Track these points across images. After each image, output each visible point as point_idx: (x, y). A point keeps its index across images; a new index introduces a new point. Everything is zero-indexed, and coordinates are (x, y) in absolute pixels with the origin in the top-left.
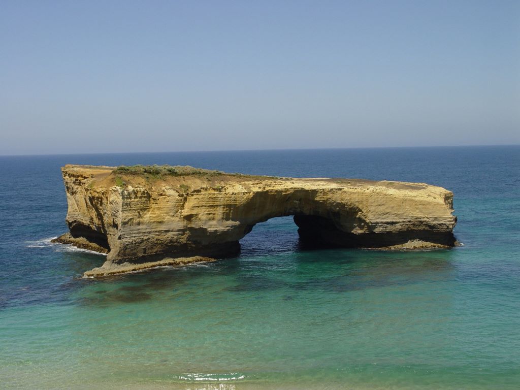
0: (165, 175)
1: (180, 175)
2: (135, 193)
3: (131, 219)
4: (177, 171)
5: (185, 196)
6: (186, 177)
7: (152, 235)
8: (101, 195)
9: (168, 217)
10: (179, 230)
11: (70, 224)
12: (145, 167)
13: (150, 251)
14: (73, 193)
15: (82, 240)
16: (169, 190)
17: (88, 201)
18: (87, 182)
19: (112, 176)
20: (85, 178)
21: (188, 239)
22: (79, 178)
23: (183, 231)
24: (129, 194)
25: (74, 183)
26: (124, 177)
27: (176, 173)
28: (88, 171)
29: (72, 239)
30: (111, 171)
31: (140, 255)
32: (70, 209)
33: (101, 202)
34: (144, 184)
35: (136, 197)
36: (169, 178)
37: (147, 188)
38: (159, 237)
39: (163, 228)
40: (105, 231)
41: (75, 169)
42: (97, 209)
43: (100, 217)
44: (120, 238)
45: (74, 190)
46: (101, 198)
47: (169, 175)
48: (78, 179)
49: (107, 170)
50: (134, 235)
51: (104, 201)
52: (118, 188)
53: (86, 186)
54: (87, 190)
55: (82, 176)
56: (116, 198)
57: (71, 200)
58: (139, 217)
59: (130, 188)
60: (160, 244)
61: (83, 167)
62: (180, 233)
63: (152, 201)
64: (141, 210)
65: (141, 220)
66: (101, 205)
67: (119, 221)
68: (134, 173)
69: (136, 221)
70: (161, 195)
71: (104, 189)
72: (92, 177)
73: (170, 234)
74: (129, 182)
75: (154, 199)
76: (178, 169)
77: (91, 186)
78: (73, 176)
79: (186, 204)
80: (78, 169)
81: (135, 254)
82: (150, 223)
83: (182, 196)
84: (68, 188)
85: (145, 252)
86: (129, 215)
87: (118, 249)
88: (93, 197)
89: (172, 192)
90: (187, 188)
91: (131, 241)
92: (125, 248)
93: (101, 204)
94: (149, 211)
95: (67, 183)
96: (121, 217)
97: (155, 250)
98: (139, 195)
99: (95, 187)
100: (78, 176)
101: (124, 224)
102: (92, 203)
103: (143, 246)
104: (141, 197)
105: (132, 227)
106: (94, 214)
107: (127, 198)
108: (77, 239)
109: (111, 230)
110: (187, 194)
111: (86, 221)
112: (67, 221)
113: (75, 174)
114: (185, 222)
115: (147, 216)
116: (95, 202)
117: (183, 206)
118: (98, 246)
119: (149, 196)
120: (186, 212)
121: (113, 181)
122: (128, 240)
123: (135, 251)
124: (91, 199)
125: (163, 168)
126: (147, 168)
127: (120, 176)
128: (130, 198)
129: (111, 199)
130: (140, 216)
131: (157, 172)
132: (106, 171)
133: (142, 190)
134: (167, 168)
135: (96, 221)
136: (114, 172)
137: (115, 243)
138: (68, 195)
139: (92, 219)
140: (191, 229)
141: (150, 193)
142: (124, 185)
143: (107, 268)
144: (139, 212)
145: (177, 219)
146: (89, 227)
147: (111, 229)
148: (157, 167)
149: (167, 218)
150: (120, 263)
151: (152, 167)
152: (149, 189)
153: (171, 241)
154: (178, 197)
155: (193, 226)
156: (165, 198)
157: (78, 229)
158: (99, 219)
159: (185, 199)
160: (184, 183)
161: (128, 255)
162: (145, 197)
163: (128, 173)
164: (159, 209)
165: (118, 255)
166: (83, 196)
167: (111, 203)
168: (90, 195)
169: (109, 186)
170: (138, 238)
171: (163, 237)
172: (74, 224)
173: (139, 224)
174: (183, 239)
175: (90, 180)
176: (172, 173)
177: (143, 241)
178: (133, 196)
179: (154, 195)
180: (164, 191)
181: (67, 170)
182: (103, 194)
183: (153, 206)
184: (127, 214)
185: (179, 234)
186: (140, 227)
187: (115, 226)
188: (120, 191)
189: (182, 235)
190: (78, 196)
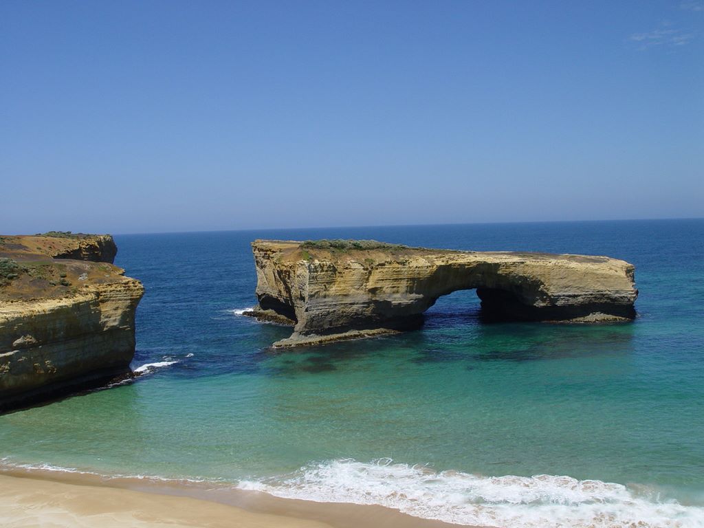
0: (351, 249)
1: (365, 249)
2: (322, 267)
3: (317, 292)
4: (361, 245)
5: (370, 269)
6: (370, 251)
7: (338, 307)
8: (289, 269)
9: (353, 290)
10: (364, 303)
11: (260, 297)
12: (331, 242)
13: (336, 323)
14: (262, 267)
15: (270, 312)
16: (355, 264)
17: (276, 274)
18: (276, 256)
19: (299, 251)
20: (274, 252)
21: (373, 312)
22: (268, 253)
23: (368, 303)
24: (316, 267)
25: (263, 257)
26: (311, 251)
27: (361, 247)
28: (276, 246)
29: (262, 311)
30: (298, 246)
31: (326, 327)
32: (259, 283)
33: (289, 275)
34: (330, 258)
35: (322, 271)
36: (354, 252)
37: (333, 261)
38: (344, 310)
39: (348, 300)
40: (293, 303)
41: (264, 244)
42: (285, 283)
43: (288, 290)
44: (307, 310)
45: (264, 264)
46: (289, 272)
47: (355, 249)
48: (267, 253)
49: (294, 244)
50: (320, 308)
51: (292, 275)
52: (305, 261)
53: (275, 260)
54: (275, 264)
55: (270, 250)
56: (302, 272)
57: (260, 274)
58: (325, 290)
59: (317, 262)
60: (346, 316)
61: (272, 242)
62: (365, 305)
63: (338, 274)
64: (327, 283)
65: (327, 293)
66: (289, 279)
67: (306, 294)
68: (321, 248)
69: (322, 294)
70: (347, 268)
71: (292, 263)
72: (280, 252)
73: (355, 307)
74: (314, 257)
75: (339, 273)
76: (363, 243)
77: (279, 260)
78: (262, 250)
79: (371, 277)
80: (267, 244)
81: (321, 326)
82: (335, 296)
83: (367, 269)
84: (257, 262)
85: (331, 325)
86: (316, 288)
87: (305, 321)
88: (282, 271)
89: (357, 266)
90: (372, 262)
91: (317, 313)
92: (312, 319)
93: (289, 277)
94: (334, 285)
95: (256, 257)
96: (308, 290)
97: (340, 323)
98: (325, 269)
99: (283, 261)
100: (267, 251)
101: (311, 296)
102: (280, 277)
103: (329, 318)
104: (327, 271)
105: (319, 300)
106: (282, 287)
107: (314, 272)
108: (267, 311)
109: (298, 303)
110: (372, 268)
111: (274, 294)
112: (257, 293)
113: (264, 248)
114: (370, 295)
115: (333, 289)
116: (283, 276)
117: (368, 279)
118: (286, 318)
119: (335, 270)
120: (370, 285)
121: (300, 255)
122: (314, 312)
123: (322, 323)
124: (280, 273)
125: (348, 242)
126: (333, 242)
127: (307, 250)
128: (317, 272)
129: (298, 273)
130: (326, 290)
131: (342, 247)
132: (294, 246)
133: (328, 263)
134: (352, 242)
135: (284, 294)
136: (301, 247)
137: (302, 315)
138: (258, 268)
139: (280, 291)
140: (376, 302)
141: (336, 267)
142: (311, 259)
143: (294, 339)
144: (325, 286)
145: (362, 292)
146: (277, 300)
147: (298, 301)
148: (343, 241)
149: (352, 291)
150: (307, 334)
151: (337, 241)
152: (335, 263)
153: (356, 314)
154: (363, 271)
155: (378, 299)
156: (350, 271)
157: (267, 301)
158: (287, 292)
159: (370, 273)
160: (369, 257)
161: (314, 326)
162: (331, 271)
163: (315, 247)
164: (344, 282)
165: (305, 327)
166: (272, 270)
167: (298, 276)
168: (278, 269)
169: (296, 260)
170: (324, 310)
171: (349, 310)
172: (263, 297)
173: (325, 297)
174: (368, 312)
175: (279, 254)
176: (358, 247)
177: (329, 313)
178: (319, 269)
179: (340, 269)
180: (349, 265)
181: (257, 245)
182: (291, 267)
183: (339, 279)
184: (313, 287)
185: (364, 307)
186: (326, 300)
187: (302, 298)
188: (307, 265)
189: (367, 307)
190: (266, 270)
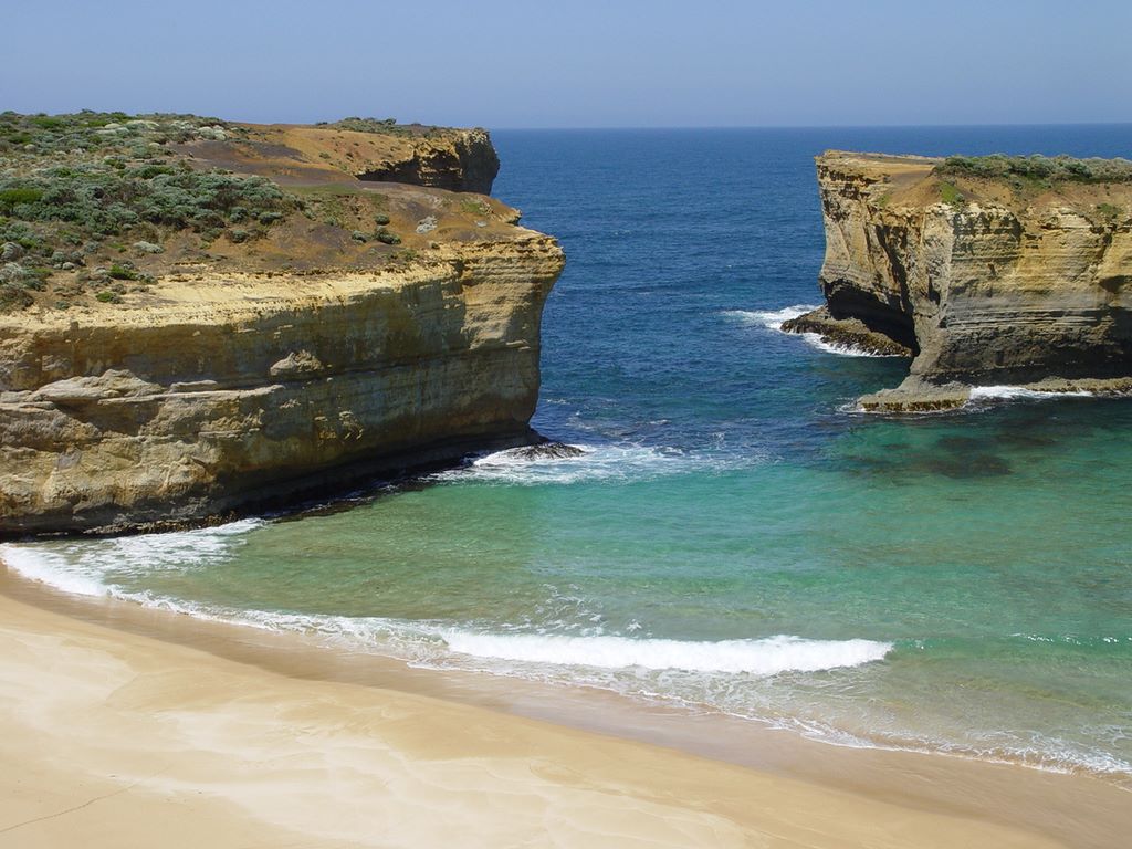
0: (1061, 178)
1: (1098, 181)
2: (986, 220)
3: (972, 281)
4: (1091, 169)
5: (1108, 231)
6: (1112, 186)
7: (1019, 322)
8: (904, 224)
9: (1062, 280)
10: (1086, 314)
11: (829, 287)
12: (1012, 160)
13: (1012, 359)
14: (839, 217)
15: (852, 324)
16: (1069, 218)
17: (873, 236)
18: (875, 192)
19: (932, 180)
20: (869, 182)
21: (1108, 335)
22: (855, 183)
23: (1096, 315)
24: (971, 222)
25: (843, 193)
26: (961, 182)
27: (1089, 175)
28: (875, 167)
29: (832, 321)
30: (930, 168)
31: (989, 366)
32: (829, 253)
33: (904, 238)
34: (1008, 200)
35: (987, 231)
36: (1070, 186)
37: (1015, 209)
38: (1036, 328)
39: (1048, 305)
40: (909, 307)
41: (847, 161)
42: (893, 256)
43: (899, 273)
44: (943, 325)
45: (842, 210)
46: (905, 231)
47: (1072, 179)
48: (853, 184)
49: (919, 165)
50: (976, 320)
51: (912, 237)
52: (945, 207)
53: (871, 200)
54: (872, 210)
55: (861, 177)
56: (938, 231)
57: (833, 233)
58: (990, 278)
59: (975, 209)
60: (1038, 343)
61: (864, 157)
62: (1088, 319)
63: (1025, 241)
64: (997, 260)
65: (996, 285)
66: (904, 246)
67: (943, 285)
68: (987, 174)
69: (984, 286)
70: (1048, 227)
71: (913, 210)
72: (886, 181)
73: (1063, 322)
74: (971, 196)
75: (1029, 237)
76: (1092, 165)
77: (882, 200)
78: (841, 176)
79: (1110, 252)
80: (852, 162)
81: (976, 364)
82: (1015, 294)
83: (1101, 230)
84: (827, 204)
85: (1000, 362)
86: (968, 272)
87: (938, 350)
88: (887, 228)
89: (1074, 221)
90: (1114, 212)
91: (969, 332)
92: (955, 347)
93: (905, 243)
94: (1015, 265)
95: (826, 192)
96: (948, 276)
97: (1024, 358)
98: (995, 225)
99: (892, 204)
100: (853, 178)
101: (956, 291)
102: (882, 241)
103: (996, 346)
104: (998, 232)
105: (973, 300)
106: (884, 265)
107: (966, 233)
108: (843, 323)
109: (923, 306)
110: (1114, 228)
111: (865, 282)
112: (822, 279)
113: (846, 172)
114: (1104, 294)
115: (1011, 277)
116: (891, 239)
117: (1100, 256)
118: (889, 341)
119: (1018, 230)
120: (1106, 270)
121: (934, 191)
122: (961, 330)
123: (977, 357)
124: (882, 232)
125: (1057, 163)
126: (1017, 162)
127: (952, 179)
128: (974, 232)
129: (927, 234)
130: (994, 276)
131: (1041, 173)
132: (918, 168)
133: (1003, 213)
134: (1066, 162)
135: (889, 282)
136: (938, 170)
137: (932, 336)
138: (828, 219)
139: (879, 277)
140: (1117, 312)
141: (1022, 222)
142: (961, 202)
143: (910, 391)
144: (992, 267)
145: (1084, 286)
146: (870, 297)
147: (924, 303)
148: (1042, 159)
149: (1059, 283)
150: (939, 381)
151: (1028, 160)
152: (1019, 212)
153: (1065, 339)
154: (1090, 235)
155: (1123, 305)
156: (1057, 235)
157: (845, 299)
158: (896, 279)
159: (1108, 240)
160: (1108, 201)
161: (962, 364)
162: (1007, 231)
163: (972, 174)
164: (1041, 260)
165: (938, 364)
166: (861, 224)
167: (927, 242)
168: (880, 223)
169: (924, 202)
170: (985, 326)
171: (1047, 328)
172: (838, 288)
173: (990, 294)
174: (1096, 336)
175: (882, 187)
176: (1079, 175)
177: (996, 334)
178: (980, 227)
179: (1031, 227)
180: (1055, 218)
181: (828, 163)
182: (909, 220)
183: (1027, 253)
184: (962, 268)
185: (1086, 323)
186: (993, 301)
187: (934, 295)
188: (950, 215)
189: (1093, 324)
190: (849, 223)
